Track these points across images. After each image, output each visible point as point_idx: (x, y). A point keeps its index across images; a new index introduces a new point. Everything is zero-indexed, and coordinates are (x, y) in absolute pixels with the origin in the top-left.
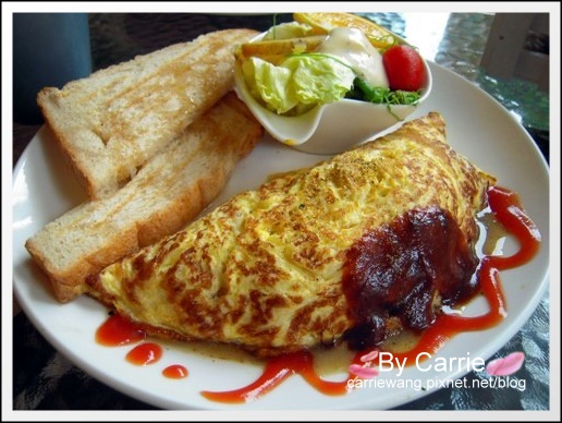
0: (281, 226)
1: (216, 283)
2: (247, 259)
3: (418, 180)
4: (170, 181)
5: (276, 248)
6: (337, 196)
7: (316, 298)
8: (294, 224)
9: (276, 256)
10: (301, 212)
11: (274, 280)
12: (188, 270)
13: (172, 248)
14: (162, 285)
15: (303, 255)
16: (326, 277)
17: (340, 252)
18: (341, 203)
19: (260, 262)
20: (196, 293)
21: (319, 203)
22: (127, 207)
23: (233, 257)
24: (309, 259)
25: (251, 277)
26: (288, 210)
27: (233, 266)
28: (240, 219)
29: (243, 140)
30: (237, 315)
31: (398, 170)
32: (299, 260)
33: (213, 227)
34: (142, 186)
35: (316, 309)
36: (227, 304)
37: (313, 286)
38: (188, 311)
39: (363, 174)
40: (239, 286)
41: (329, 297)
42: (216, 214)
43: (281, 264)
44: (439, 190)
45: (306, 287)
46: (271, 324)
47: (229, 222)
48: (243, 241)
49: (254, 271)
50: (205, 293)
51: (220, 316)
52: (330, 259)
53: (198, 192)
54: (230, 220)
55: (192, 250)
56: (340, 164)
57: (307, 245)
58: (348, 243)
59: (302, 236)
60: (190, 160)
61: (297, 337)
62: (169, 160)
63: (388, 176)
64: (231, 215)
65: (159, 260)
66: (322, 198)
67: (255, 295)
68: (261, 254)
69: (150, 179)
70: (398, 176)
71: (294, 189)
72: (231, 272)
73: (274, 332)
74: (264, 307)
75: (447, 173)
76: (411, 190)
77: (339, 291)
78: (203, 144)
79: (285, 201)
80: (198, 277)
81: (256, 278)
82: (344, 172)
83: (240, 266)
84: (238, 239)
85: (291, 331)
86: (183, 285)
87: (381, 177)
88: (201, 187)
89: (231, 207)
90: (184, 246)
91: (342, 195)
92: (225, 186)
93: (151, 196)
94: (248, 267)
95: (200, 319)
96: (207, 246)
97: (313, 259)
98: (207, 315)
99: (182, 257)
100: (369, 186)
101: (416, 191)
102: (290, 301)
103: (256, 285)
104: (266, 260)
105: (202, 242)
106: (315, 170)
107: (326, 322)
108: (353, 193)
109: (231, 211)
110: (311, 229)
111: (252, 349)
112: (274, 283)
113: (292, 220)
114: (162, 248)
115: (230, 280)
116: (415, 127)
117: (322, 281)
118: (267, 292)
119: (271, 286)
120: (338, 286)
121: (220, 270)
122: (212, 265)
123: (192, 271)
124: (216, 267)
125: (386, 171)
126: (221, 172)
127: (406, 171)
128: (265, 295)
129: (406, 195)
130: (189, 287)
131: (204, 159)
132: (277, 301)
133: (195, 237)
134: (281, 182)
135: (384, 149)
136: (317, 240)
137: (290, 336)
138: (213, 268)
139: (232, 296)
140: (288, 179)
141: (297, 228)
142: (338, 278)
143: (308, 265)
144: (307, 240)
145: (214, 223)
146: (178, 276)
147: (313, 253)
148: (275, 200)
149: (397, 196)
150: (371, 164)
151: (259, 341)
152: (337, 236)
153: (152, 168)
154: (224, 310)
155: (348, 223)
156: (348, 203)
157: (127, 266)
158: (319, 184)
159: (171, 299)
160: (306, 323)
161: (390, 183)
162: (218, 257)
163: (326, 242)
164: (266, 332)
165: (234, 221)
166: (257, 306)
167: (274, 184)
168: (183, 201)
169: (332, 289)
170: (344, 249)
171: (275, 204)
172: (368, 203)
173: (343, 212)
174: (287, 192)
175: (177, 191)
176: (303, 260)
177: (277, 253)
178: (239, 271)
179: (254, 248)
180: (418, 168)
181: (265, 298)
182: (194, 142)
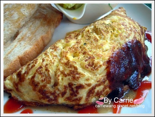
0: (78, 53)
1: (52, 81)
2: (65, 70)
3: (127, 30)
4: (30, 38)
5: (77, 63)
6: (98, 39)
7: (97, 83)
8: (83, 52)
9: (78, 67)
10: (85, 46)
11: (78, 78)
12: (40, 77)
13: (32, 67)
14: (29, 83)
15: (89, 65)
16: (99, 73)
17: (104, 62)
18: (101, 41)
19: (71, 70)
20: (45, 86)
21: (91, 42)
22: (13, 51)
23: (59, 69)
24: (92, 67)
25: (68, 77)
26: (79, 46)
27: (59, 73)
28: (59, 52)
29: (56, 20)
30: (63, 94)
31: (119, 27)
32: (88, 68)
33: (48, 56)
34: (19, 41)
35: (97, 87)
36: (59, 90)
37: (95, 78)
38: (42, 94)
39: (107, 29)
40: (63, 82)
41: (102, 82)
42: (49, 50)
43: (80, 70)
44: (135, 33)
45: (92, 79)
46: (79, 96)
47: (55, 53)
48: (62, 61)
49: (69, 75)
50: (48, 85)
51: (56, 95)
52: (101, 66)
53: (42, 41)
54: (55, 52)
55: (41, 67)
56: (97, 26)
57: (90, 61)
58: (107, 58)
59: (87, 57)
60: (37, 29)
61: (90, 100)
62: (29, 30)
63: (116, 29)
64: (55, 50)
65: (27, 73)
66: (93, 40)
67: (70, 85)
68: (71, 66)
69: (23, 38)
70: (120, 29)
71: (80, 37)
72: (59, 76)
73: (80, 99)
74: (75, 90)
75: (135, 27)
76: (126, 34)
77: (106, 79)
78: (41, 23)
79: (77, 43)
80: (45, 79)
81: (70, 77)
82: (99, 29)
83: (62, 73)
84: (60, 60)
85: (87, 97)
86: (39, 83)
87: (114, 30)
88: (43, 39)
89: (55, 47)
90: (37, 66)
91: (101, 38)
92: (52, 38)
93: (23, 45)
94: (66, 73)
95: (48, 97)
96: (47, 65)
97: (93, 66)
98: (51, 95)
99: (37, 71)
100: (110, 33)
101: (128, 34)
102: (86, 86)
103: (70, 81)
104: (73, 69)
105: (45, 63)
106: (87, 29)
107: (101, 92)
108: (105, 37)
109: (55, 48)
110: (90, 53)
111: (71, 106)
112: (78, 79)
113: (82, 50)
114: (28, 67)
115: (59, 79)
116: (116, 12)
117: (98, 76)
118: (76, 83)
119: (77, 80)
120: (105, 77)
121: (54, 75)
122: (50, 73)
123: (42, 77)
124: (52, 74)
125: (115, 27)
126: (49, 32)
127: (122, 27)
128: (75, 85)
129: (124, 36)
130: (41, 84)
131: (43, 28)
132: (81, 87)
133: (41, 61)
134: (73, 35)
135: (110, 19)
136: (94, 58)
137: (87, 99)
138: (51, 75)
139: (60, 86)
140: (76, 34)
141: (84, 53)
142: (105, 73)
143: (92, 69)
144: (90, 58)
145: (49, 54)
146: (36, 79)
147: (93, 64)
148: (73, 42)
149: (122, 36)
150: (109, 25)
151: (74, 103)
152: (102, 56)
153: (23, 34)
154: (58, 92)
155: (105, 50)
156: (104, 41)
157: (15, 76)
158: (90, 34)
159: (34, 90)
160: (93, 93)
161: (118, 31)
162: (52, 69)
163: (98, 58)
164: (77, 99)
165: (57, 53)
166: (72, 90)
167: (70, 36)
168: (36, 45)
169: (103, 78)
170: (106, 61)
171: (73, 44)
172: (111, 40)
173: (102, 45)
174: (77, 39)
175: (34, 42)
176: (89, 67)
177: (78, 65)
178: (62, 75)
179: (67, 64)
180: (126, 25)
181: (75, 86)
182: (38, 23)
